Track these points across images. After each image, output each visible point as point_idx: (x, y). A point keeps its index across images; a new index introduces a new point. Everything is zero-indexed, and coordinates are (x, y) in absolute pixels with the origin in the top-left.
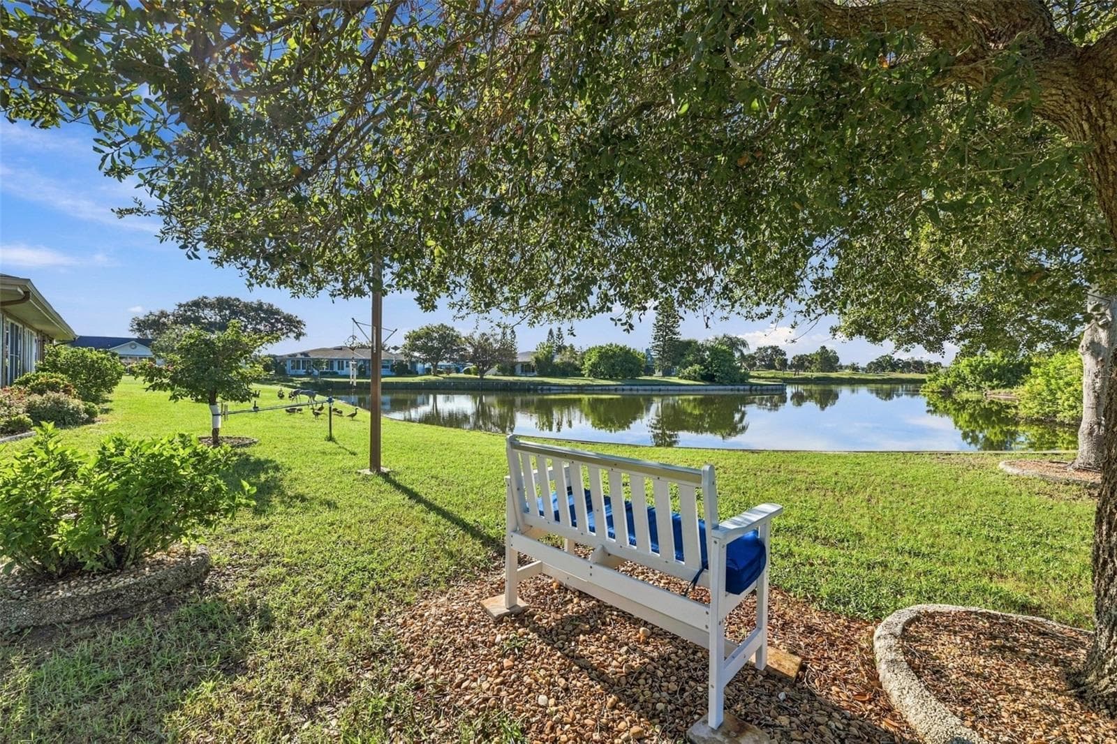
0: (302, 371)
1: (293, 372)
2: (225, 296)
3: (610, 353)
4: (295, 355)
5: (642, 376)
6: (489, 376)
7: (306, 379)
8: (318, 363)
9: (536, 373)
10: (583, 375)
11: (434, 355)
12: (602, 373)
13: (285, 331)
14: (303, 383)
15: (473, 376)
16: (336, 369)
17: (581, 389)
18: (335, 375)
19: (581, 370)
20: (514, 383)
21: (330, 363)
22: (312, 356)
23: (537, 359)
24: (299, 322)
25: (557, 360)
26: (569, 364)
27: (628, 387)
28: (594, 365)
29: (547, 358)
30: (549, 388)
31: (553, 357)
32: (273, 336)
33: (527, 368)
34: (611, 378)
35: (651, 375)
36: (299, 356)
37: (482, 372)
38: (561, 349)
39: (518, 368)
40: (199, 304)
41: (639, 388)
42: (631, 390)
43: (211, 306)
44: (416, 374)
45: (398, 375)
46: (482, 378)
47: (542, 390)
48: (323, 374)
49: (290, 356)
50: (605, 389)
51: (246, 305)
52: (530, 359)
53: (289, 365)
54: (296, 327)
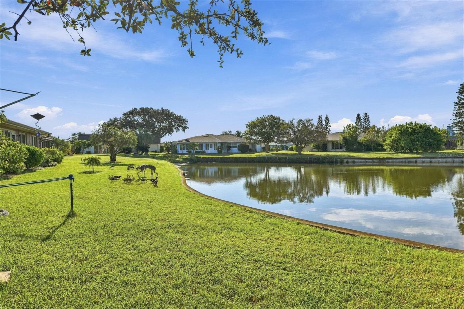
0: (185, 151)
1: (180, 152)
2: (145, 107)
3: (410, 130)
4: (182, 141)
5: (443, 149)
6: (306, 152)
7: (186, 156)
8: (194, 145)
9: (343, 149)
10: (385, 150)
11: (267, 138)
12: (403, 148)
13: (177, 126)
14: (184, 159)
15: (295, 152)
16: (204, 149)
17: (382, 161)
18: (203, 153)
19: (382, 146)
20: (325, 157)
21: (201, 145)
22: (191, 141)
23: (345, 138)
24: (184, 120)
25: (361, 138)
26: (372, 142)
27: (429, 160)
28: (395, 141)
29: (352, 136)
30: (354, 161)
31: (358, 135)
32: (170, 130)
33: (336, 146)
34: (411, 152)
35: (454, 149)
36: (184, 142)
37: (300, 149)
38: (367, 129)
39: (330, 146)
40: (132, 113)
41: (440, 160)
42: (431, 162)
43: (138, 113)
44: (255, 151)
45: (243, 152)
46: (300, 154)
47: (347, 162)
48: (197, 153)
49: (179, 142)
50: (406, 161)
51: (155, 112)
52: (340, 139)
53: (178, 147)
54: (183, 124)
